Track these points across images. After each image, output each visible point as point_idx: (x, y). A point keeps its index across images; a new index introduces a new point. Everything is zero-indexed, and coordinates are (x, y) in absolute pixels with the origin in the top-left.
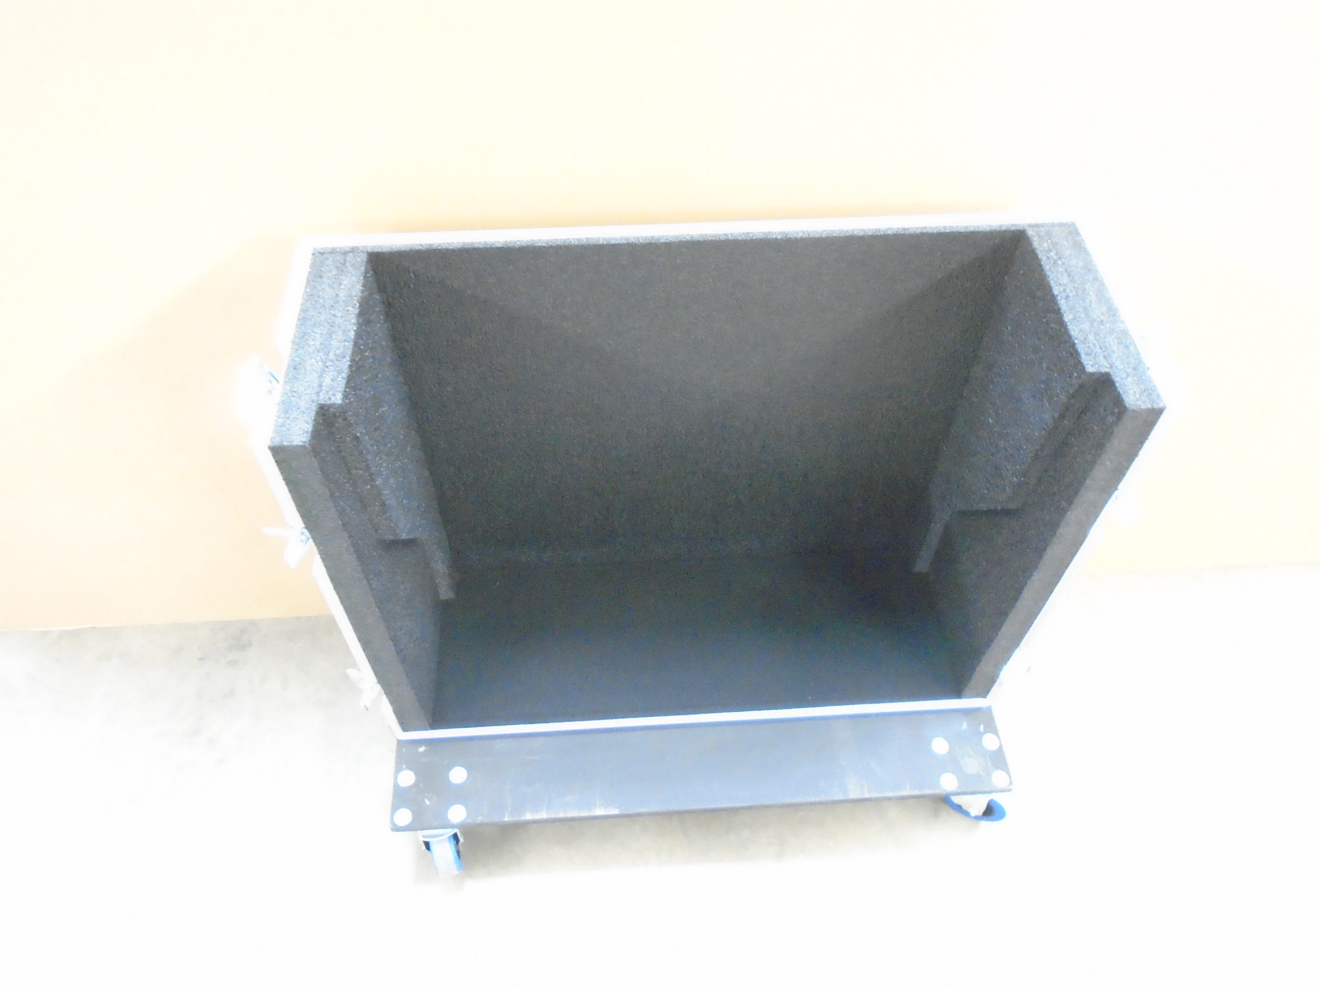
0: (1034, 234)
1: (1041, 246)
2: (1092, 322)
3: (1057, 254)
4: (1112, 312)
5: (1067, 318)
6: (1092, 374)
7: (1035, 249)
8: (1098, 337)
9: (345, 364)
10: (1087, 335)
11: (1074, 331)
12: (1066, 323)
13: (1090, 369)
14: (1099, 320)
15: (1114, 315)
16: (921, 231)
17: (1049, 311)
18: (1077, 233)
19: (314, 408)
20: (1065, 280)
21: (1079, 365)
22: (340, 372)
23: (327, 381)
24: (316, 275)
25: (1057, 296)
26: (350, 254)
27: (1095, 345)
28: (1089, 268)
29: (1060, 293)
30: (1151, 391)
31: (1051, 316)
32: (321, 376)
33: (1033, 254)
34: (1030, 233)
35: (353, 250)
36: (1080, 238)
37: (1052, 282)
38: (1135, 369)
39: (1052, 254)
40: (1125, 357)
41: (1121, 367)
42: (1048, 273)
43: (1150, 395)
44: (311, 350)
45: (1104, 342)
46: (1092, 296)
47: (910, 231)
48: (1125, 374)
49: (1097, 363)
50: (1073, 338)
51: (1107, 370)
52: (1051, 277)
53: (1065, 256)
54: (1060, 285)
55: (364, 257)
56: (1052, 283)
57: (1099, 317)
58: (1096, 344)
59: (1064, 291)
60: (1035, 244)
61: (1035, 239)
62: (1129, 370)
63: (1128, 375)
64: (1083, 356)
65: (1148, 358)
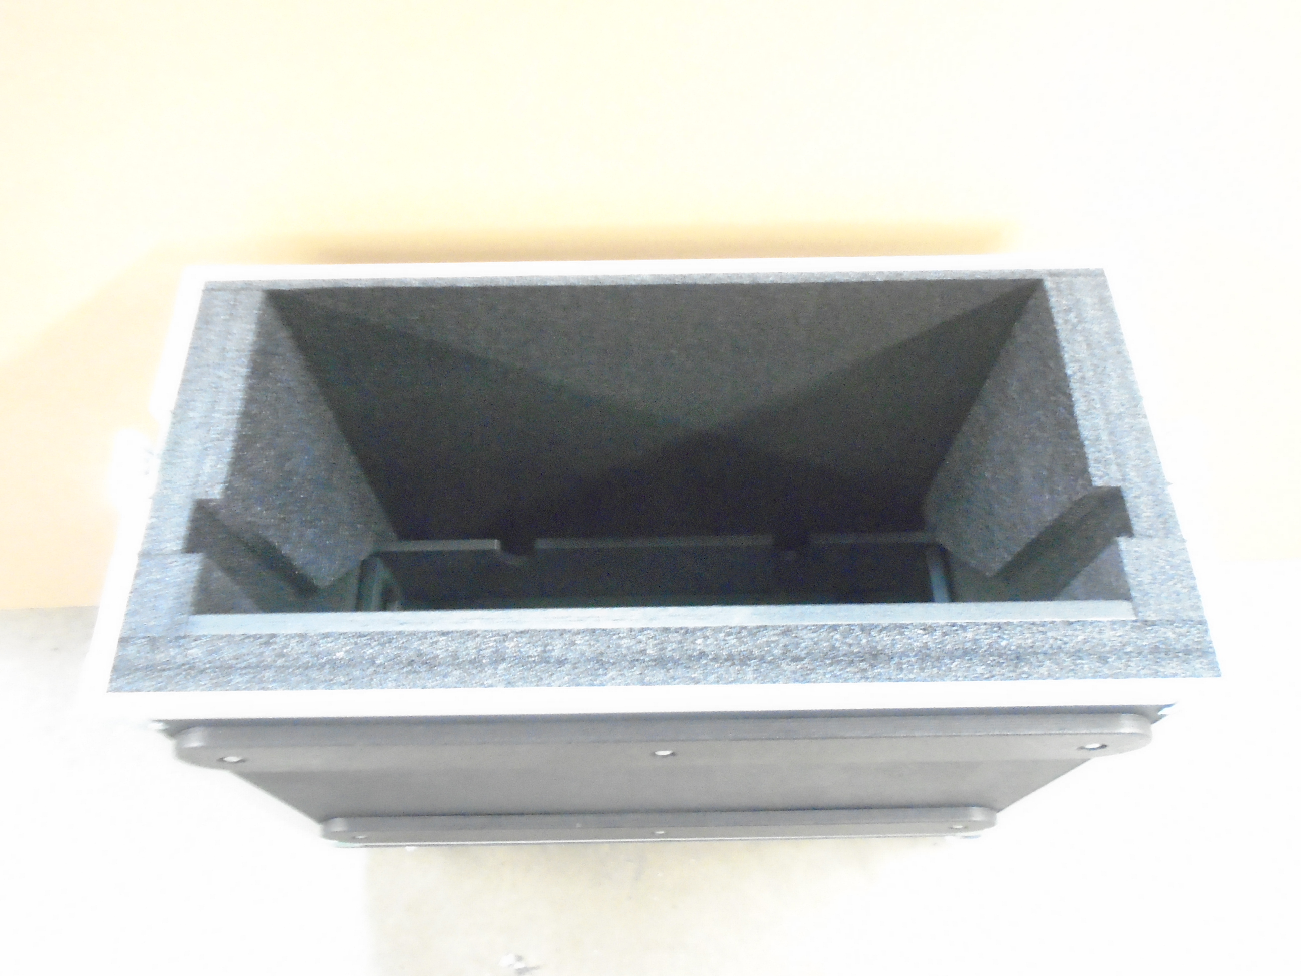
0: (1054, 285)
1: (1057, 302)
2: (1107, 415)
3: (1077, 316)
4: (1135, 400)
5: (1080, 408)
6: (1100, 489)
7: (1052, 308)
8: (1112, 437)
9: (228, 445)
10: (1100, 434)
11: (1086, 427)
12: (1077, 416)
13: (1098, 482)
14: (1117, 412)
15: (1136, 406)
16: (916, 277)
18: (1104, 285)
19: (189, 503)
20: (1083, 354)
21: (1084, 471)
22: (222, 456)
23: (207, 468)
24: (205, 319)
25: (1070, 376)
26: (243, 292)
27: (1107, 449)
28: (1114, 337)
29: (1075, 373)
32: (199, 462)
33: (1048, 315)
34: (1048, 284)
35: (247, 287)
36: (1108, 294)
38: (1152, 484)
39: (1072, 315)
40: (1142, 466)
41: (1136, 480)
42: (1064, 344)
43: (1166, 522)
44: (191, 424)
45: (1120, 444)
46: (1113, 378)
47: (903, 277)
48: (1139, 491)
49: (1107, 475)
50: (1083, 437)
51: (1119, 484)
52: (1066, 349)
53: (1086, 320)
54: (1077, 360)
55: (257, 298)
56: (1066, 357)
57: (1117, 408)
58: (1110, 447)
59: (1080, 369)
60: (1053, 300)
61: (1053, 293)
62: (1144, 486)
63: (1143, 492)
64: (1091, 463)
65: (1169, 471)
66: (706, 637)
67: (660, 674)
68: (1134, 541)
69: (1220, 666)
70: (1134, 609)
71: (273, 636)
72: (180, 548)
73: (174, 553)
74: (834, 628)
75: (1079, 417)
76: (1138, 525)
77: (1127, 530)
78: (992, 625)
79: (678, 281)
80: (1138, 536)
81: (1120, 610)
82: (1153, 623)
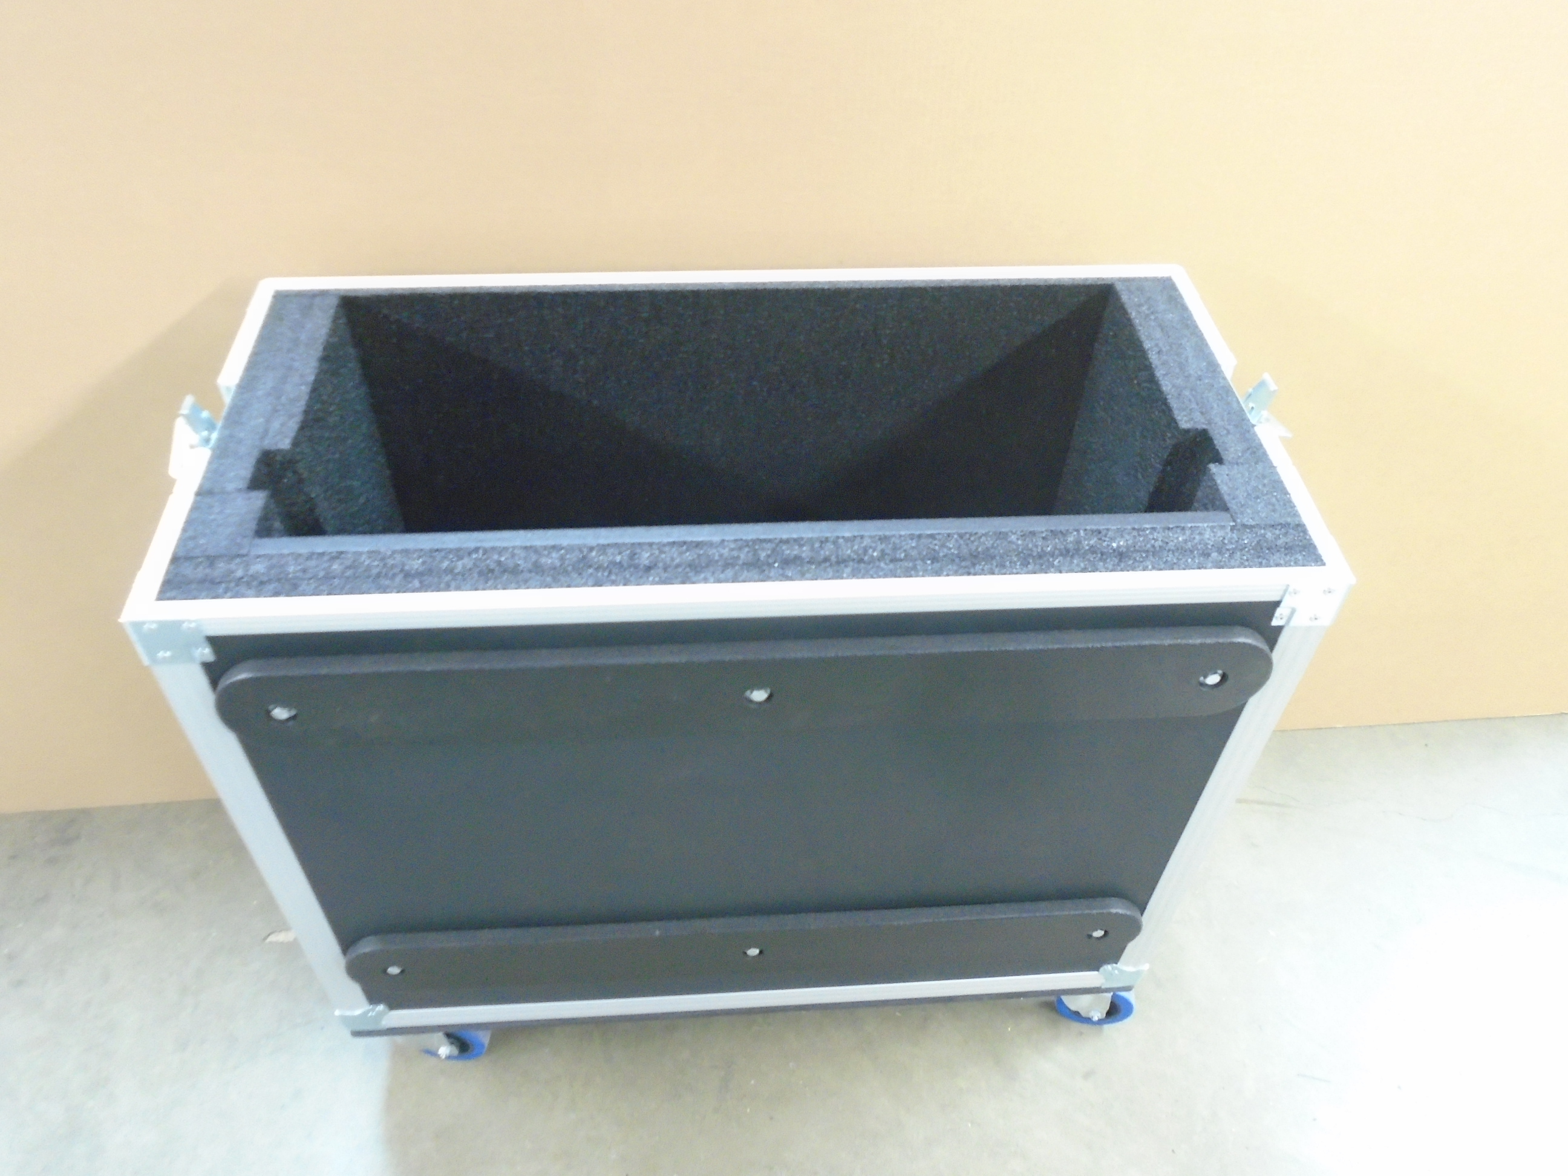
0: (1123, 288)
1: (1131, 301)
2: (1187, 378)
3: (1149, 309)
5: (1159, 373)
6: (1187, 431)
7: (1125, 304)
8: (1194, 393)
9: (299, 409)
10: (1181, 391)
11: (1167, 386)
12: (1158, 378)
13: (1184, 424)
14: (1196, 375)
15: (1214, 371)
16: (992, 283)
17: (1140, 370)
18: (1174, 288)
19: (256, 454)
20: (1158, 334)
21: (1172, 422)
22: (291, 416)
23: (276, 425)
24: (276, 317)
25: (1148, 352)
26: (319, 298)
27: (1190, 400)
28: (1187, 324)
29: (1151, 348)
30: (1255, 449)
31: (1143, 374)
32: (268, 421)
33: (1122, 309)
34: (1119, 287)
35: (323, 294)
36: (1177, 293)
37: (1143, 336)
38: (1236, 426)
39: (1144, 308)
40: (1225, 413)
41: (1220, 423)
42: (1139, 328)
43: (1254, 453)
44: (260, 393)
45: (1202, 398)
46: (1189, 353)
47: (979, 283)
48: (1225, 432)
49: (1193, 420)
50: (1165, 393)
51: (1204, 427)
52: (1142, 332)
53: (1159, 311)
54: (1152, 339)
56: (1143, 338)
57: (1196, 372)
58: (1193, 399)
59: (1157, 345)
60: (1125, 298)
61: (1123, 292)
62: (1229, 427)
63: (1228, 432)
64: (1177, 412)
66: (801, 546)
67: (754, 573)
68: (1224, 467)
69: (1323, 558)
70: (1232, 516)
71: (342, 553)
72: (246, 485)
73: (239, 490)
74: (932, 536)
75: (1160, 379)
76: (1228, 455)
77: (1218, 460)
78: (1093, 531)
79: (760, 287)
80: (1227, 463)
81: (1221, 517)
82: (1251, 527)
